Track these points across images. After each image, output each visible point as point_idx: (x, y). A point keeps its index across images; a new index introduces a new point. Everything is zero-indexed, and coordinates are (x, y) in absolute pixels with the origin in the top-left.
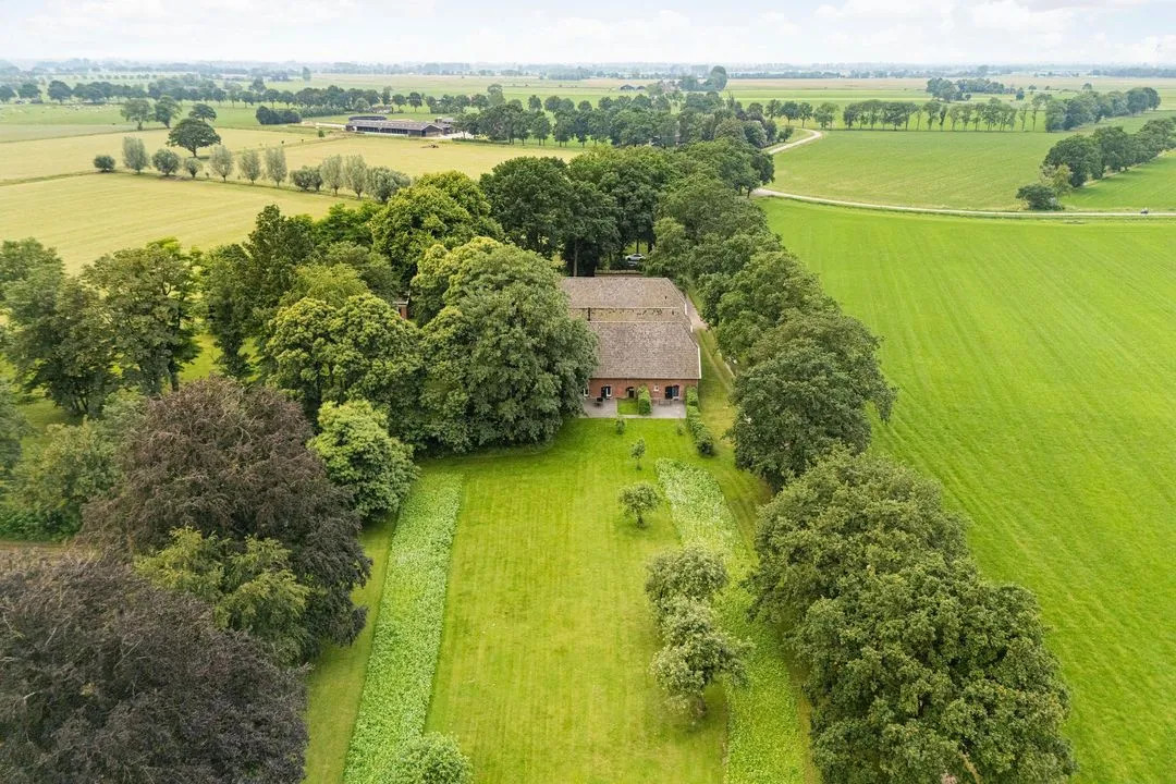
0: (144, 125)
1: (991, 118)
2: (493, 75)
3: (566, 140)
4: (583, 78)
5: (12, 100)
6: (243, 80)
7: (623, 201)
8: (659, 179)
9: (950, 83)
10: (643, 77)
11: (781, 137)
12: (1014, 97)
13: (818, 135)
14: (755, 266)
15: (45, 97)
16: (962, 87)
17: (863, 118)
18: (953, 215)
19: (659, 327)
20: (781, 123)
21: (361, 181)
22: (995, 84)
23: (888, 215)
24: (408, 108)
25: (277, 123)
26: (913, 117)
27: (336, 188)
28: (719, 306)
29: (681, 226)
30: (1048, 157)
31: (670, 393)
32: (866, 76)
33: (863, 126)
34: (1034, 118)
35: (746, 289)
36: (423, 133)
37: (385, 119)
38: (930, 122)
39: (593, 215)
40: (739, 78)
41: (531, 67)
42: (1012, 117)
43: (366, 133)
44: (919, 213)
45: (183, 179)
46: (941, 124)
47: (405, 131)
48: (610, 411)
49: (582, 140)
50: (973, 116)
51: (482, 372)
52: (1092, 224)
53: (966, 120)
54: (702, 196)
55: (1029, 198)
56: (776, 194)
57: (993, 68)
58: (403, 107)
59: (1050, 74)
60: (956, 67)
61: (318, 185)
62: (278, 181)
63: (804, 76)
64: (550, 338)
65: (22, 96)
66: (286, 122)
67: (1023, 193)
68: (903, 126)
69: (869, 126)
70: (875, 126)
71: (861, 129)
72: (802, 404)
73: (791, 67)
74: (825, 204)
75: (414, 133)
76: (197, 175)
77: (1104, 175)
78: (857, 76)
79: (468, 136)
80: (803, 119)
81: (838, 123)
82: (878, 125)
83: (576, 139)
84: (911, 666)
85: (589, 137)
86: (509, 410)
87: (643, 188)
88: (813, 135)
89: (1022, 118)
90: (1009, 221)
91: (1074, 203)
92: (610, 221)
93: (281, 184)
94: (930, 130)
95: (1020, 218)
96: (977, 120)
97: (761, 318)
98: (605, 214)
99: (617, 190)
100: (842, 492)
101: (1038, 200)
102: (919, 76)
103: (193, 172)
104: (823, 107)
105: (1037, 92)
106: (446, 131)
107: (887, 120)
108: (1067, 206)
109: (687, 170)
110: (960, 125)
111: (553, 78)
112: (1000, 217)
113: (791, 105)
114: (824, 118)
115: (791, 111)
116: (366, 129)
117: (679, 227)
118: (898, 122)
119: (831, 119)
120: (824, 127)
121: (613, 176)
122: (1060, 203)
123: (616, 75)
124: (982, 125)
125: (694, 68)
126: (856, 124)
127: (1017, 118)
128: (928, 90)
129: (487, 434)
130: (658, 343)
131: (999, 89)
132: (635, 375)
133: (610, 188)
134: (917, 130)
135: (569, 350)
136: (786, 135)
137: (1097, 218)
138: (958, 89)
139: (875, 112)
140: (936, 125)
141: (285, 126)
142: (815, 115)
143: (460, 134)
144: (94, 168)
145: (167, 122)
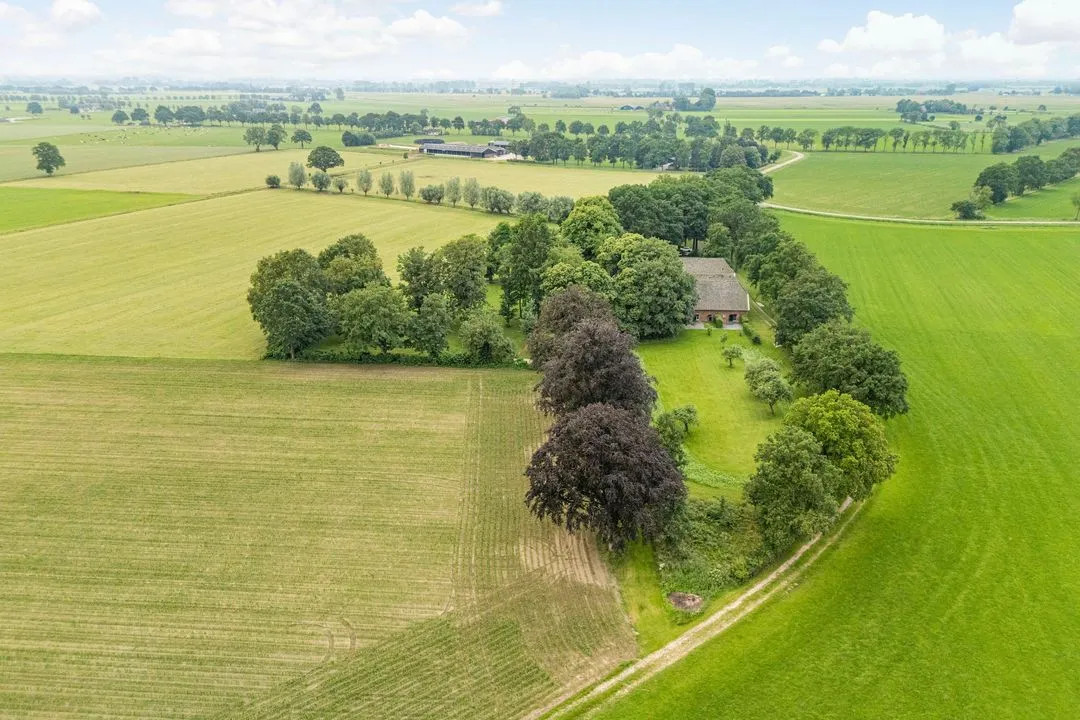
0: (261, 148)
1: (946, 142)
2: (499, 93)
3: (600, 161)
4: (582, 96)
5: (126, 122)
6: (286, 100)
7: (686, 212)
8: (706, 198)
9: (918, 105)
10: (636, 96)
11: (771, 158)
12: (972, 118)
13: (800, 156)
14: (782, 249)
15: (152, 119)
16: (928, 107)
17: (838, 141)
18: (903, 222)
19: (725, 283)
20: (770, 145)
21: (476, 196)
22: (959, 105)
23: (856, 222)
24: (452, 130)
25: (357, 145)
26: (881, 141)
27: (454, 201)
28: (760, 271)
29: (727, 229)
30: (978, 179)
31: (732, 318)
32: (841, 94)
33: (839, 148)
34: (983, 142)
35: (777, 261)
36: (483, 155)
37: (442, 142)
38: (895, 145)
39: (670, 222)
40: (724, 96)
41: (530, 84)
42: (964, 141)
43: (436, 155)
44: (878, 221)
45: (334, 193)
46: (904, 147)
47: (468, 154)
48: (700, 326)
49: (613, 161)
50: (931, 141)
51: (649, 299)
52: (1001, 229)
53: (925, 143)
54: (738, 210)
55: (960, 210)
56: (773, 206)
57: (962, 85)
58: (448, 130)
59: (1014, 92)
60: (928, 83)
61: (439, 199)
62: (408, 195)
63: (784, 95)
64: (681, 284)
65: (133, 119)
66: (366, 144)
67: (955, 207)
68: (872, 148)
69: (843, 148)
70: (848, 148)
71: (836, 151)
72: (810, 309)
73: (771, 84)
74: (810, 214)
75: (476, 155)
76: (343, 190)
77: (1025, 193)
78: (832, 94)
79: (520, 157)
80: (788, 142)
81: (818, 145)
82: (851, 147)
83: (608, 161)
84: (854, 369)
85: (618, 159)
86: (661, 318)
87: (699, 204)
88: (797, 156)
89: (973, 143)
90: (944, 228)
91: (992, 214)
92: (680, 225)
93: (410, 197)
94: (894, 152)
95: (951, 225)
96: (934, 144)
97: (785, 276)
98: (678, 220)
99: (682, 206)
100: (830, 334)
101: (966, 212)
102: (889, 94)
103: (341, 188)
104: (805, 132)
105: (996, 112)
106: (499, 153)
107: (859, 144)
108: (987, 216)
109: (724, 192)
110: (920, 148)
111: (554, 96)
112: (937, 224)
113: (777, 130)
114: (806, 142)
115: (778, 135)
116: (436, 151)
117: (725, 229)
118: (868, 146)
119: (812, 142)
120: (805, 150)
121: (678, 197)
122: (983, 214)
123: (612, 93)
124: (939, 148)
125: (681, 85)
126: (832, 147)
127: (969, 143)
128: (898, 110)
129: (648, 330)
130: (725, 291)
131: (961, 109)
132: (713, 308)
133: (677, 203)
134: (884, 152)
135: (688, 289)
136: (775, 158)
137: (1007, 225)
138: (924, 109)
139: (848, 136)
140: (899, 148)
141: (365, 148)
142: (799, 139)
143: (512, 156)
144: (266, 185)
145: (276, 145)
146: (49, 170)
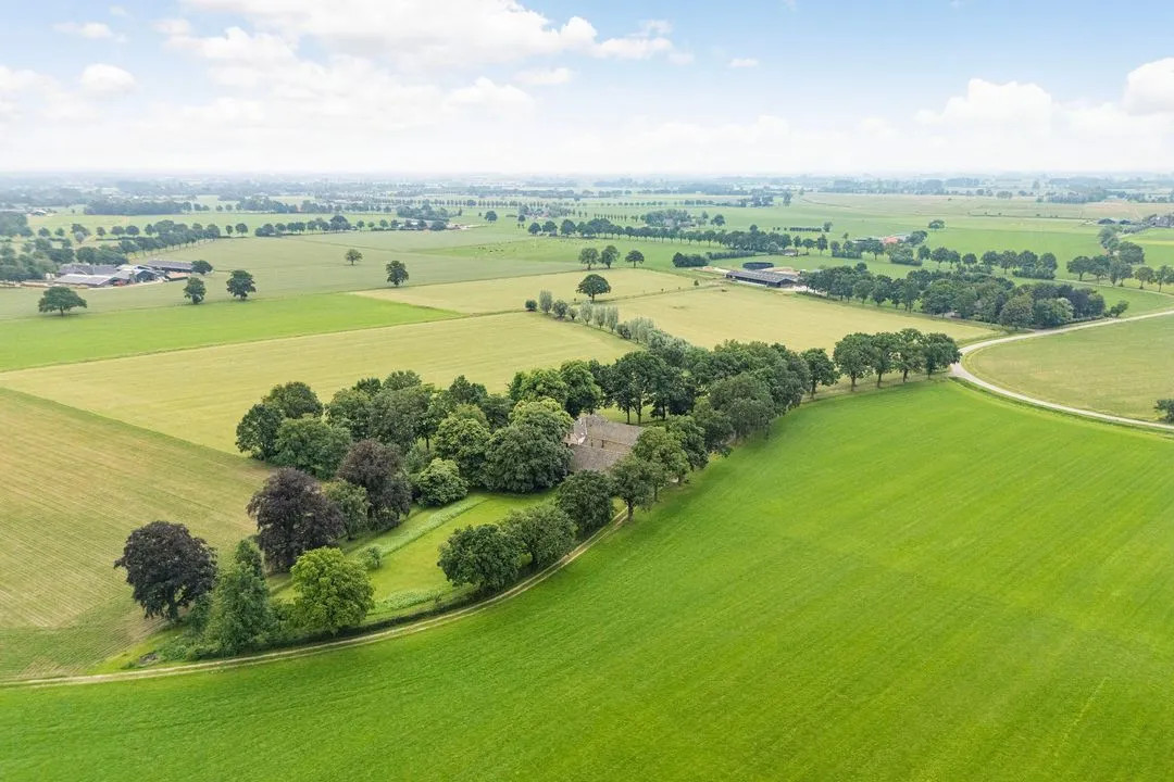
0: (592, 266)
3: (880, 301)
15: (559, 232)
24: (815, 250)
25: (687, 266)
27: (637, 339)
36: (779, 285)
43: (738, 282)
45: (567, 320)
47: (765, 282)
58: (810, 250)
62: (612, 328)
66: (696, 266)
75: (771, 284)
76: (575, 318)
93: (614, 330)
103: (573, 316)
116: (740, 278)
143: (804, 288)
144: (524, 307)
145: (609, 264)
146: (396, 283)
